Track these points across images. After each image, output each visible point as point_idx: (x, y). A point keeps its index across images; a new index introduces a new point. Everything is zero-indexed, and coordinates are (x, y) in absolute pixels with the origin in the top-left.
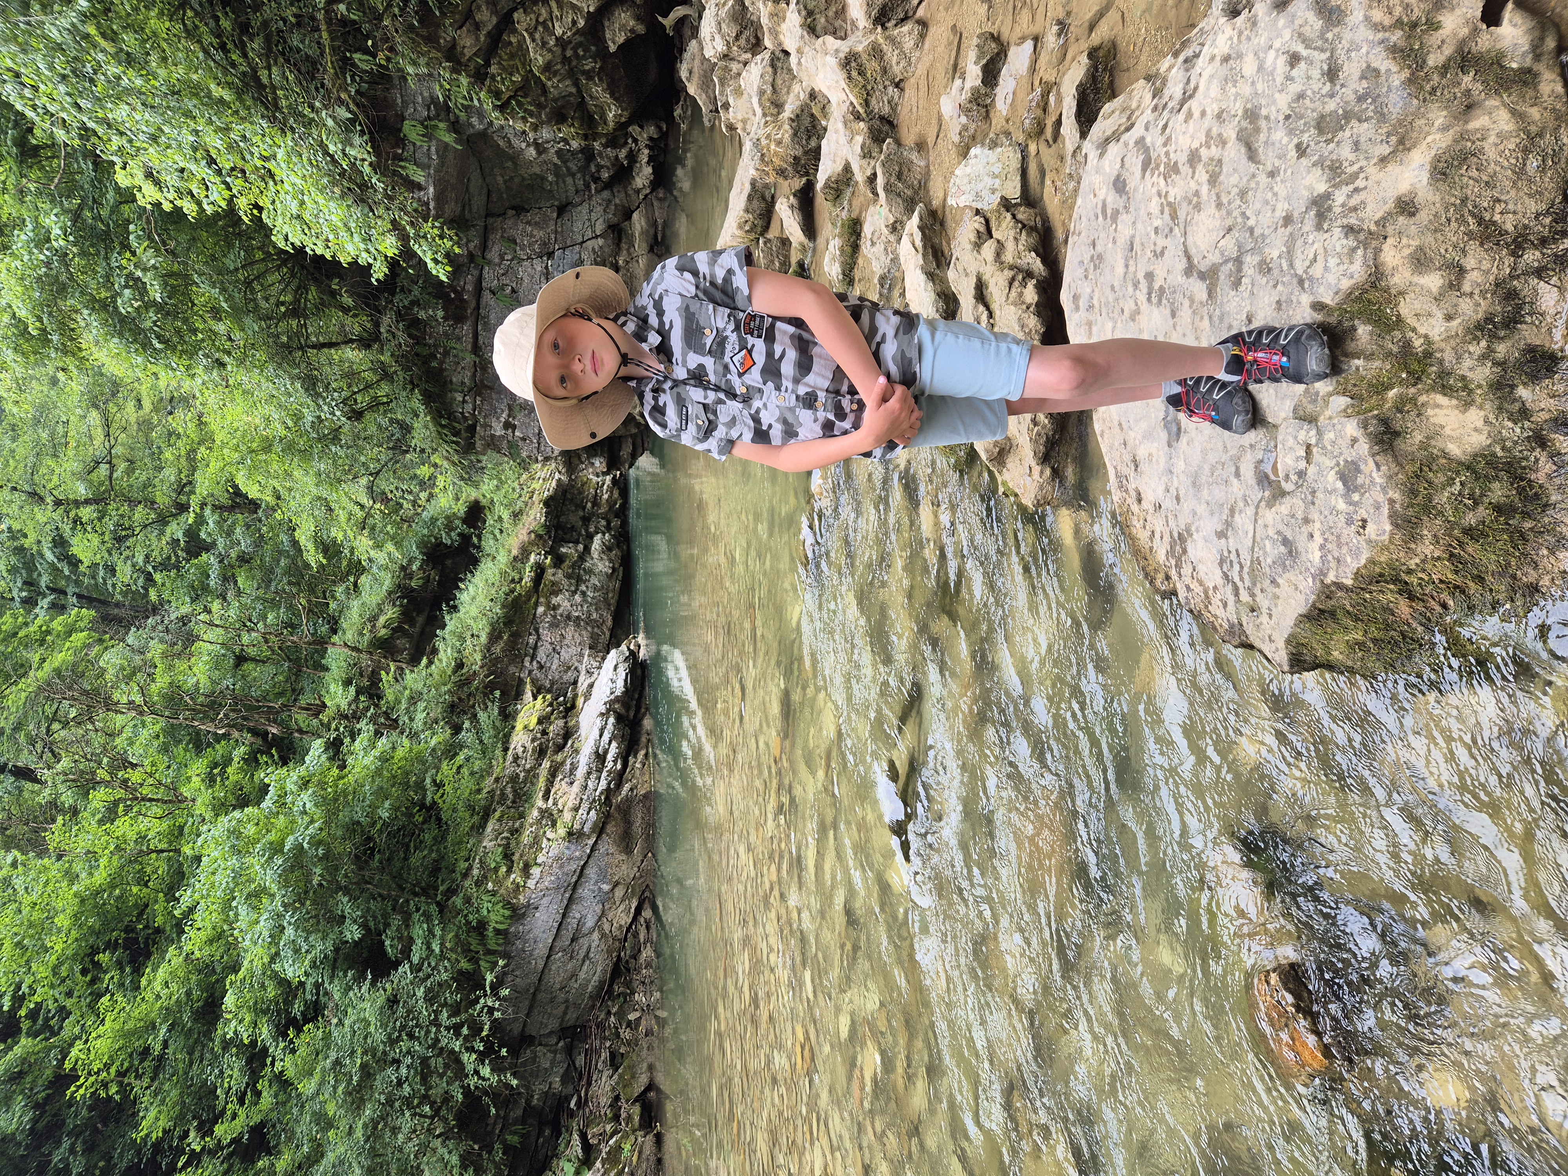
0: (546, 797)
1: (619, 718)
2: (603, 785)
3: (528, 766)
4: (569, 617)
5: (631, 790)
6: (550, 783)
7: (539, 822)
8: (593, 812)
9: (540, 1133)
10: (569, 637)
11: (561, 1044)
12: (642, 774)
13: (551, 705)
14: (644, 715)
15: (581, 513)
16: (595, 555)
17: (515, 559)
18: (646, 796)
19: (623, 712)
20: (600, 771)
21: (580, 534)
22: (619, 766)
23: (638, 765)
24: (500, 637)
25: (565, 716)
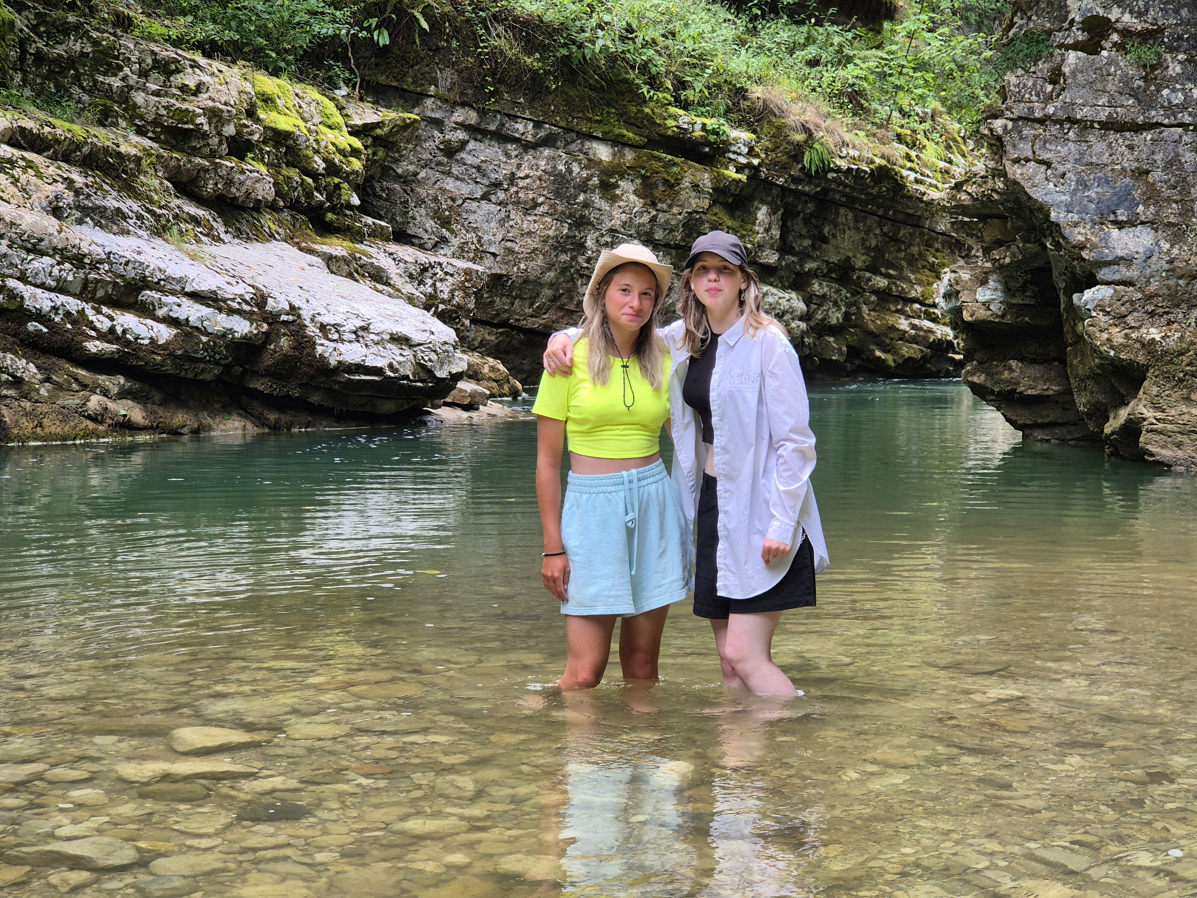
1: (248, 349)
2: (41, 300)
3: (139, 98)
4: (581, 223)
10: (528, 223)
13: (332, 169)
14: (260, 422)
15: (860, 261)
17: (740, 93)
19: (267, 360)
20: (86, 291)
21: (804, 256)
22: (94, 346)
23: (95, 402)
24: (530, 47)
25: (294, 206)
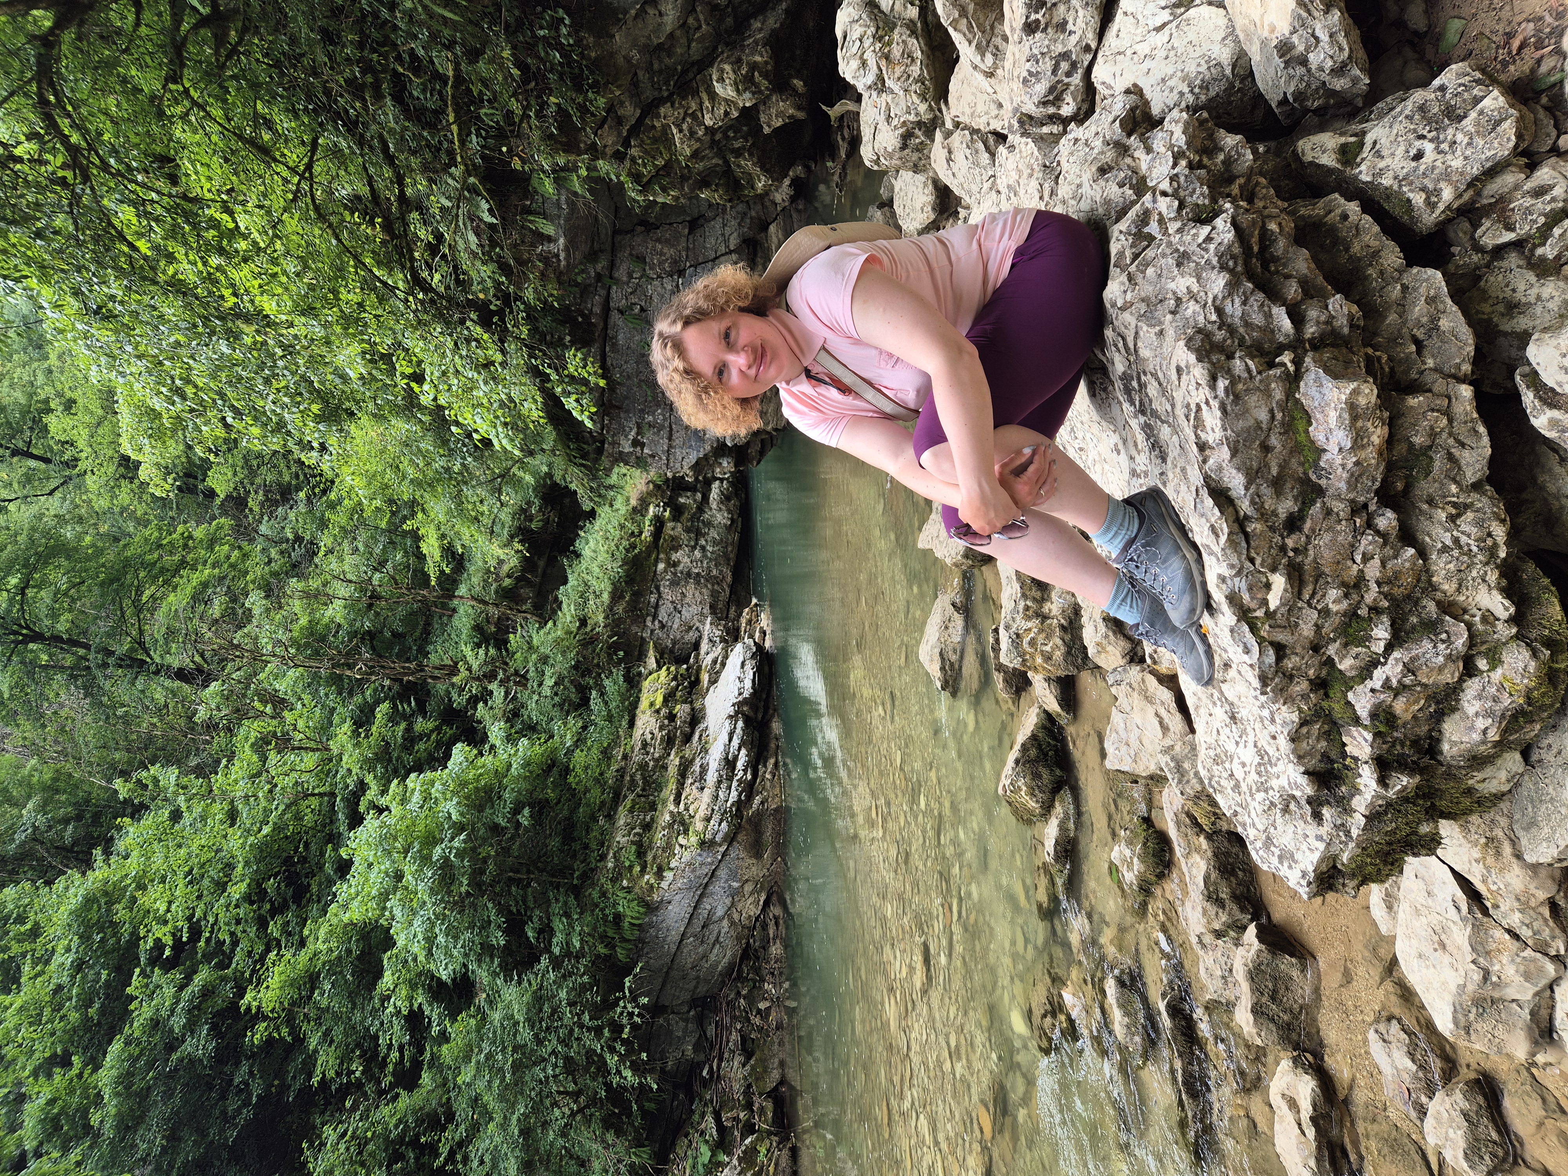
0: (677, 801)
1: (747, 721)
2: (734, 795)
3: (657, 755)
4: (689, 574)
5: (762, 803)
6: (681, 785)
7: (670, 826)
8: (724, 824)
9: (675, 1097)
10: (689, 595)
11: (692, 1013)
12: (773, 787)
13: (675, 678)
14: (773, 716)
16: (714, 506)
17: (634, 509)
18: (776, 810)
19: (752, 714)
20: (730, 779)
22: (749, 777)
23: (768, 776)
24: (622, 597)
25: (690, 693)
